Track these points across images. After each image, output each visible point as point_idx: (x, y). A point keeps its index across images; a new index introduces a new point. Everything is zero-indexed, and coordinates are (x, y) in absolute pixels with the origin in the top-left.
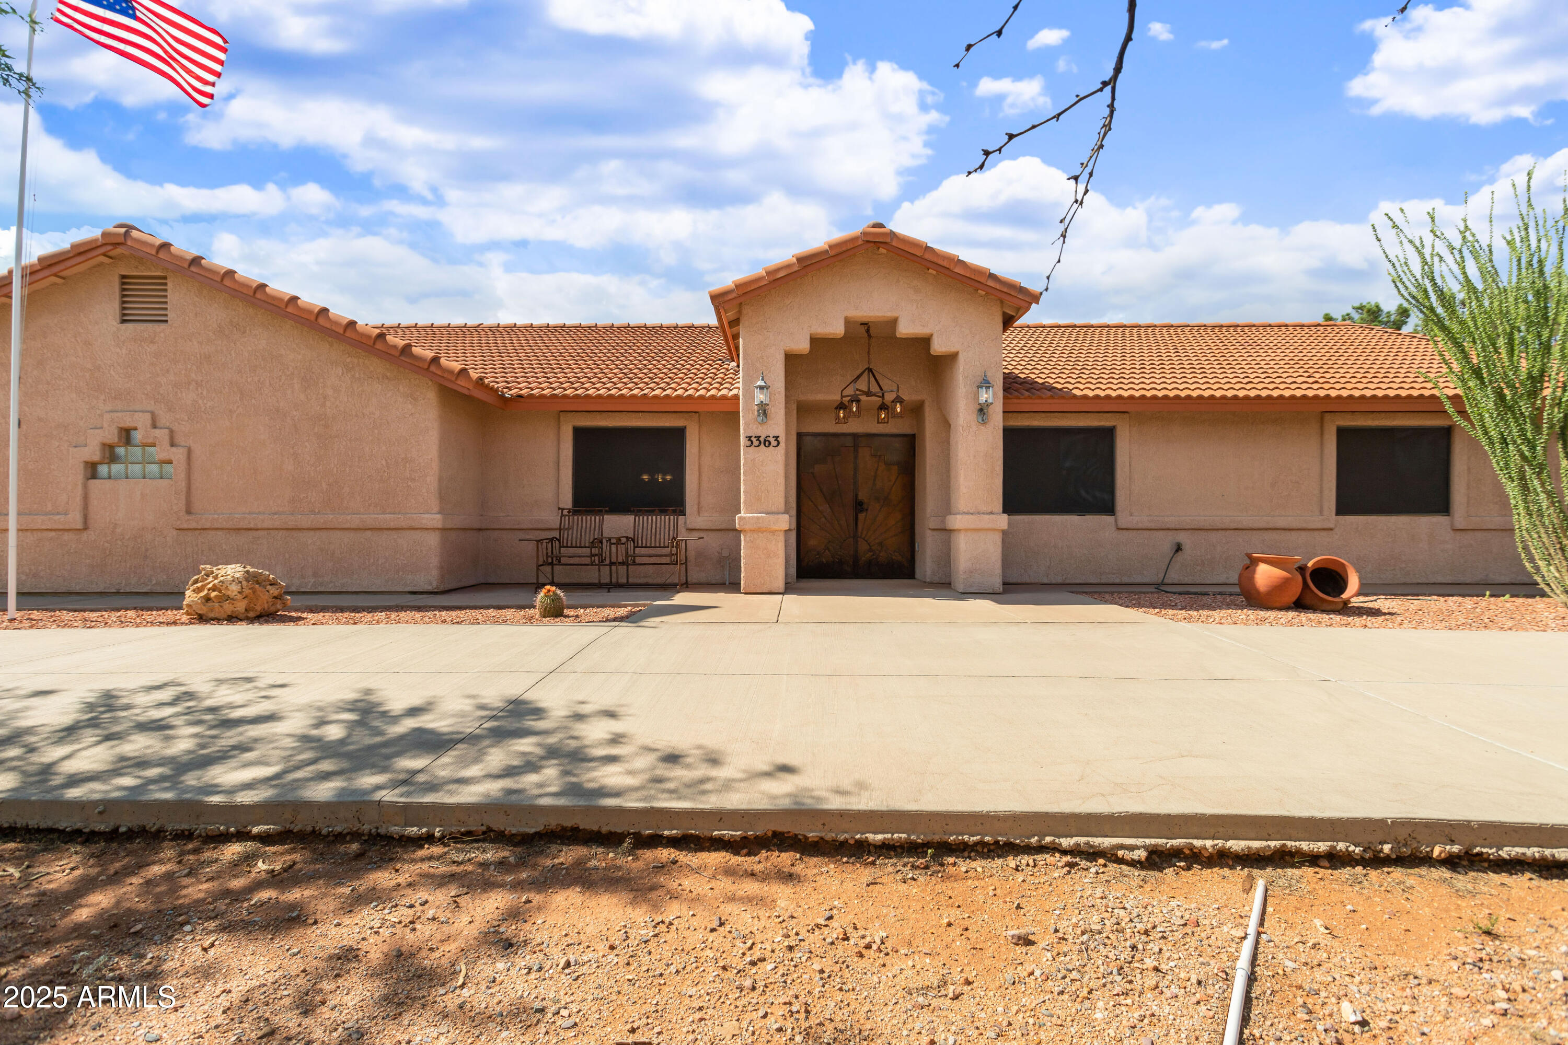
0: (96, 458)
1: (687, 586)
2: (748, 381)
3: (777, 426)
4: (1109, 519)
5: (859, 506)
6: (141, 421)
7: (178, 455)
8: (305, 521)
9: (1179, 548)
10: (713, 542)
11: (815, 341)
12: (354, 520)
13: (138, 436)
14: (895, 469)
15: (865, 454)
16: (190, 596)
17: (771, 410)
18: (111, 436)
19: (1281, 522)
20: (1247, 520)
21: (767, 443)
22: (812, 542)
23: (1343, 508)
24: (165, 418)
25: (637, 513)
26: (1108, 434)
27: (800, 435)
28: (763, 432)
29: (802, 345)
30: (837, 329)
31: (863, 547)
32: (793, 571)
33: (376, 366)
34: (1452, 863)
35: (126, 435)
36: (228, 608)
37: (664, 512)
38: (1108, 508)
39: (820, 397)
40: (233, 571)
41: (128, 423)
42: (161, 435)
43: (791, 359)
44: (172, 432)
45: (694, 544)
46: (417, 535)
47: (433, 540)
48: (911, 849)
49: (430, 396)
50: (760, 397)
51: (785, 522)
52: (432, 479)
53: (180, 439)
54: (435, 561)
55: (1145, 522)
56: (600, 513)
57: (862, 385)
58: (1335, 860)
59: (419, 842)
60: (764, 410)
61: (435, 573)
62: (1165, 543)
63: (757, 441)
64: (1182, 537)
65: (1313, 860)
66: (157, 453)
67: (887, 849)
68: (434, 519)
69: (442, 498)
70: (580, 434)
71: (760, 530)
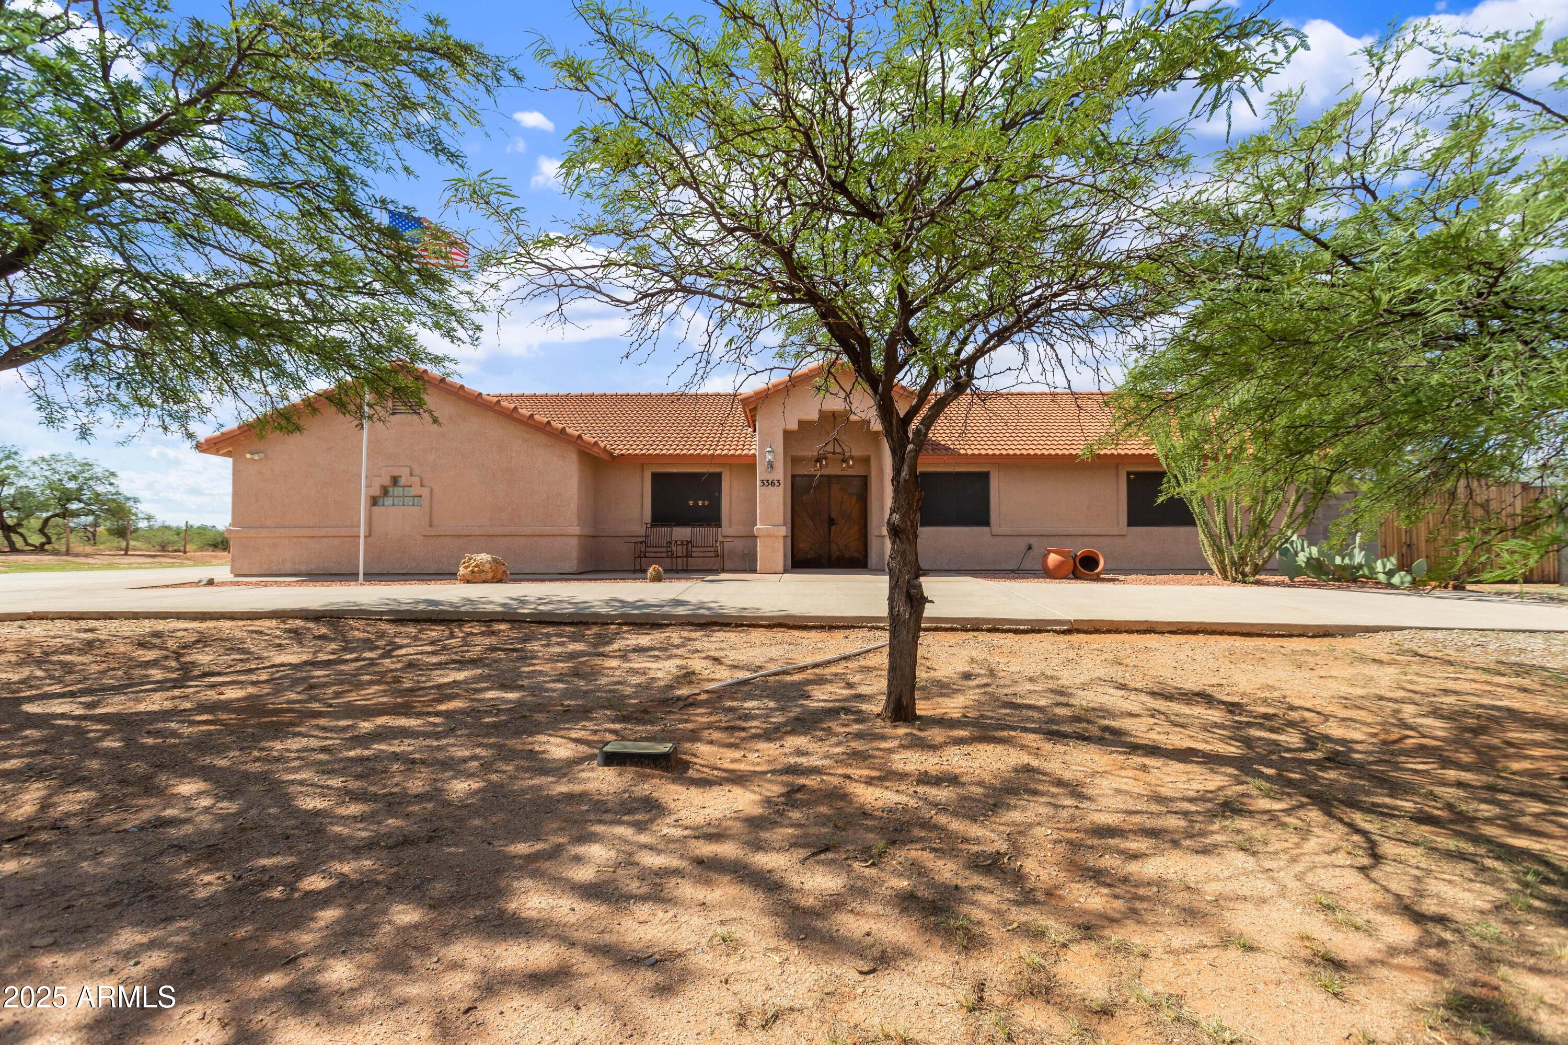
0: (377, 493)
1: (723, 571)
2: (762, 447)
3: (779, 474)
4: (986, 529)
5: (831, 522)
6: (404, 472)
7: (425, 492)
8: (499, 531)
9: (1030, 548)
10: (739, 545)
11: (801, 423)
12: (528, 530)
13: (402, 481)
14: (854, 499)
15: (835, 487)
16: (462, 571)
17: (776, 465)
18: (387, 481)
19: (1094, 531)
20: (1071, 530)
21: (773, 484)
22: (801, 545)
23: (1132, 522)
24: (417, 470)
25: (693, 526)
26: (985, 476)
27: (793, 476)
28: (770, 477)
29: (793, 426)
30: (814, 416)
31: (834, 547)
32: (789, 562)
33: (541, 438)
34: (989, 631)
35: (395, 480)
36: (483, 576)
37: (709, 525)
38: (986, 522)
39: (805, 453)
40: (484, 557)
41: (396, 474)
42: (416, 480)
43: (787, 434)
44: (421, 479)
45: (728, 544)
46: (565, 539)
47: (574, 542)
48: (822, 628)
49: (573, 457)
50: (769, 457)
51: (783, 531)
52: (573, 506)
53: (426, 483)
54: (575, 554)
55: (1009, 531)
56: (670, 526)
57: (830, 448)
58: (952, 629)
59: (668, 625)
60: (771, 465)
61: (575, 562)
62: (1022, 544)
63: (767, 483)
64: (1032, 541)
65: (946, 630)
66: (413, 491)
67: (814, 627)
68: (576, 530)
69: (579, 517)
70: (655, 476)
71: (769, 536)
